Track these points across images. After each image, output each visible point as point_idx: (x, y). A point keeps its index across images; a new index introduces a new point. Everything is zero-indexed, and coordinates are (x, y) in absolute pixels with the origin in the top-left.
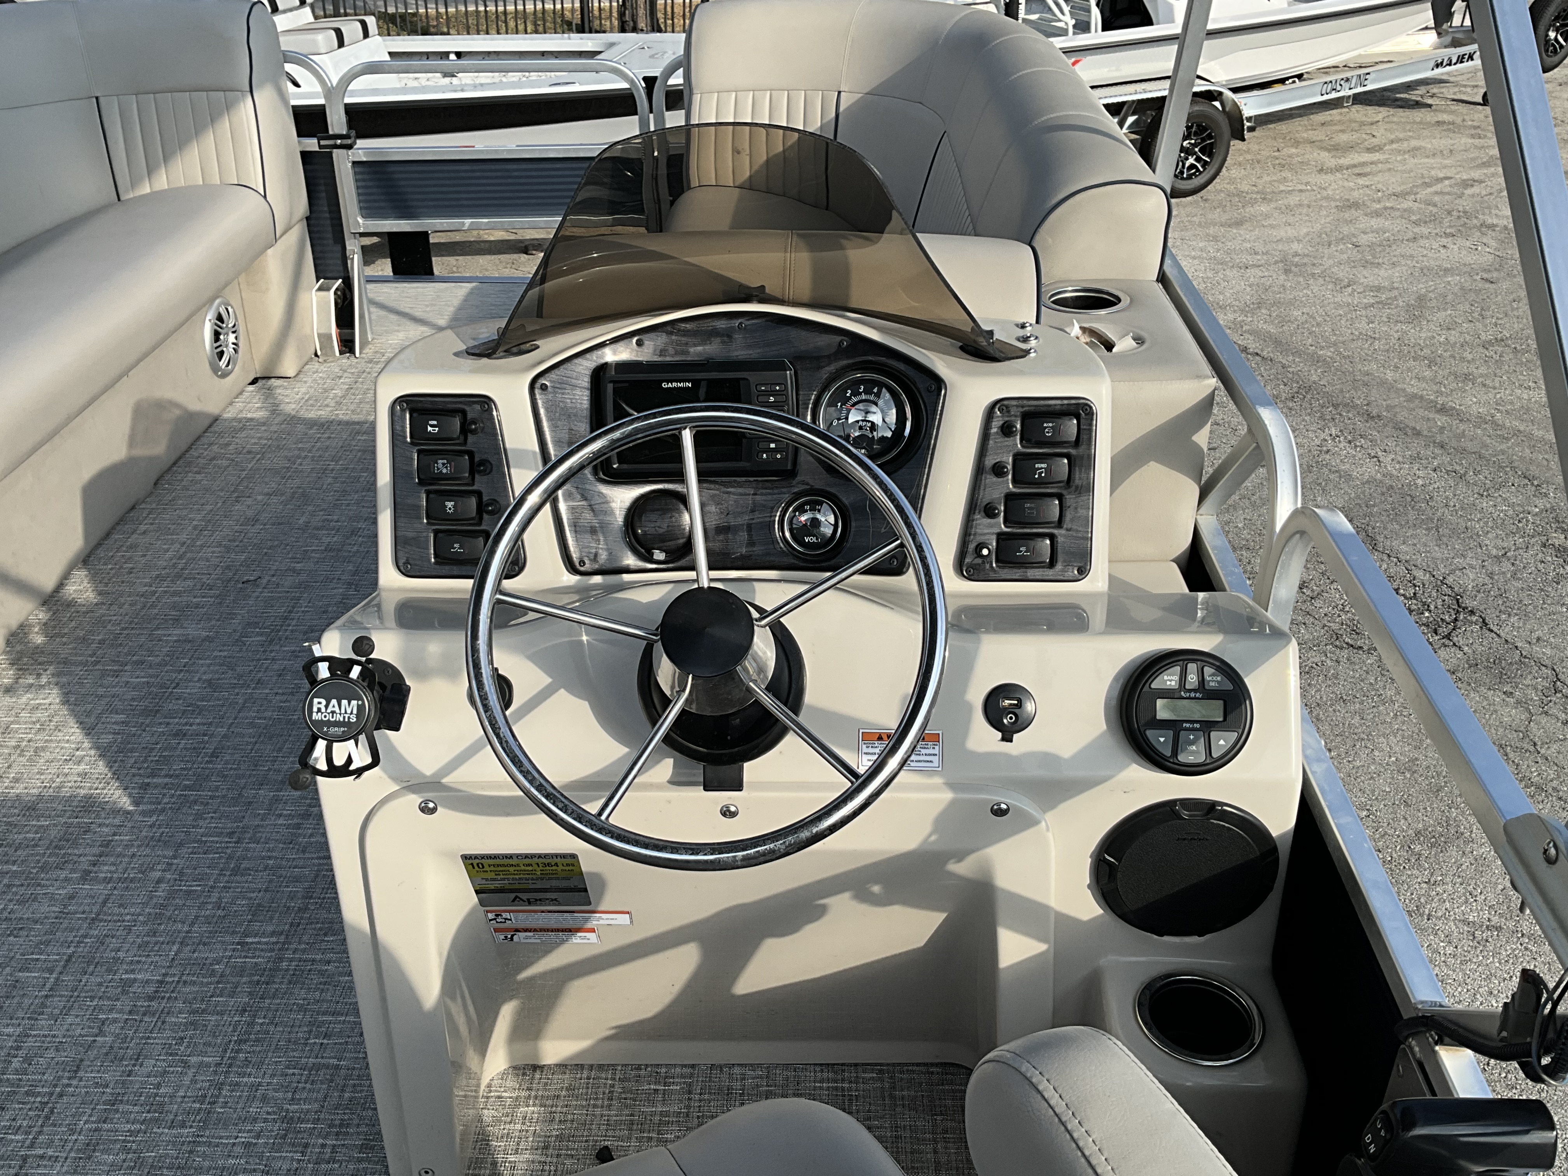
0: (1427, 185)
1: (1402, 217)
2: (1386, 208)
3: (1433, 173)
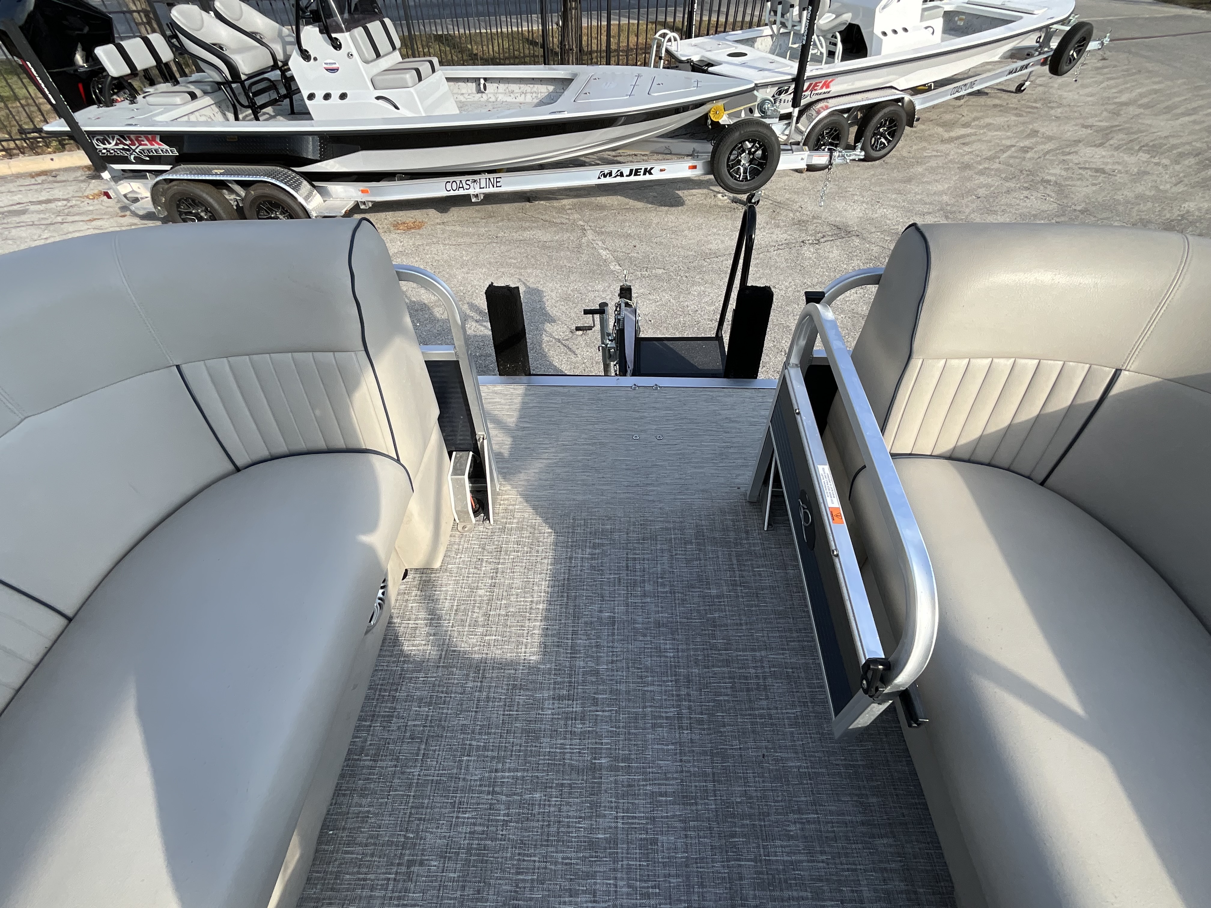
0: (1004, 151)
1: (995, 175)
2: (985, 168)
3: (1004, 142)
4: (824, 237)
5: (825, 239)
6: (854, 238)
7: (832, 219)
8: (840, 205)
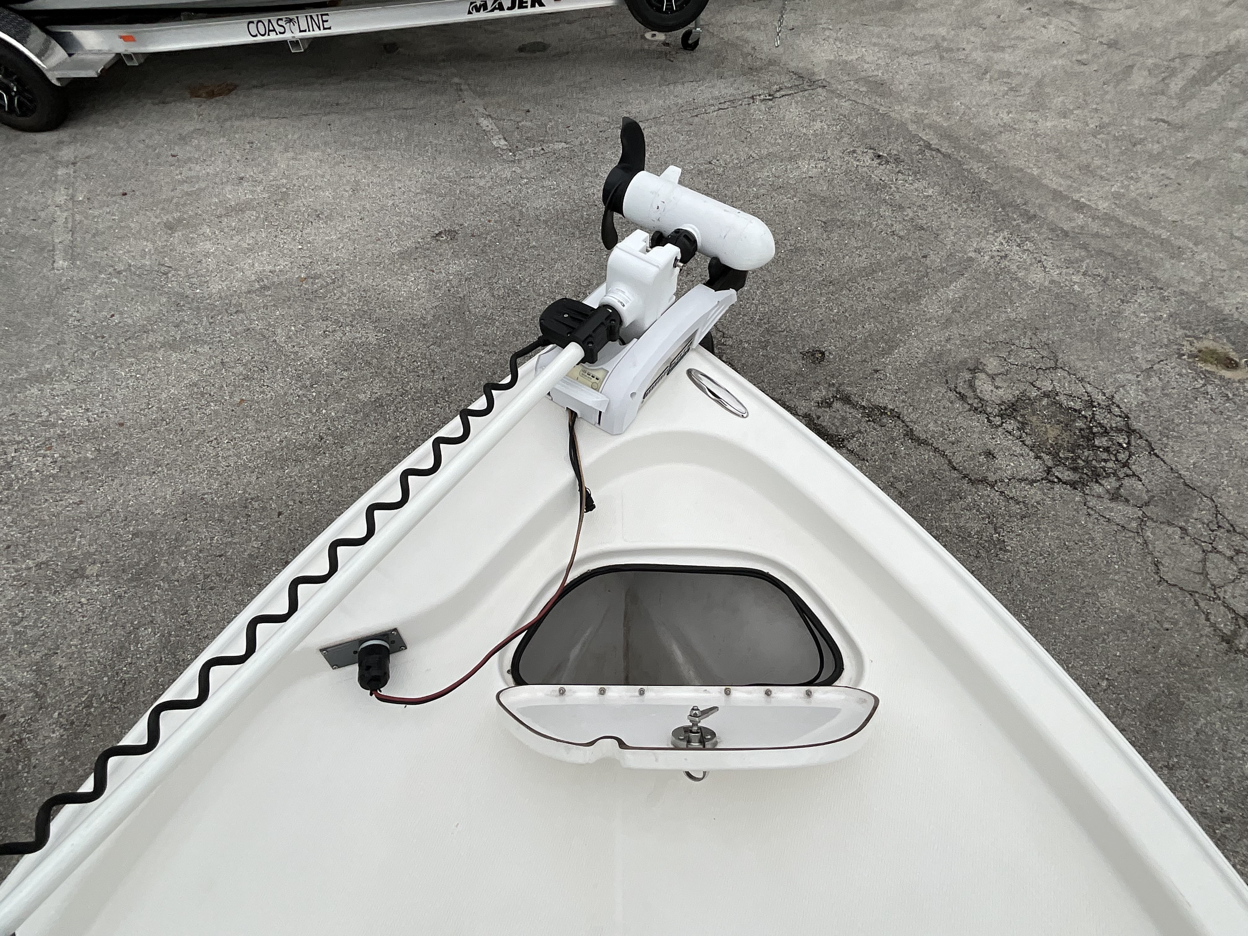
4: (781, 89)
5: (782, 93)
6: (820, 90)
7: (793, 65)
8: (805, 43)
